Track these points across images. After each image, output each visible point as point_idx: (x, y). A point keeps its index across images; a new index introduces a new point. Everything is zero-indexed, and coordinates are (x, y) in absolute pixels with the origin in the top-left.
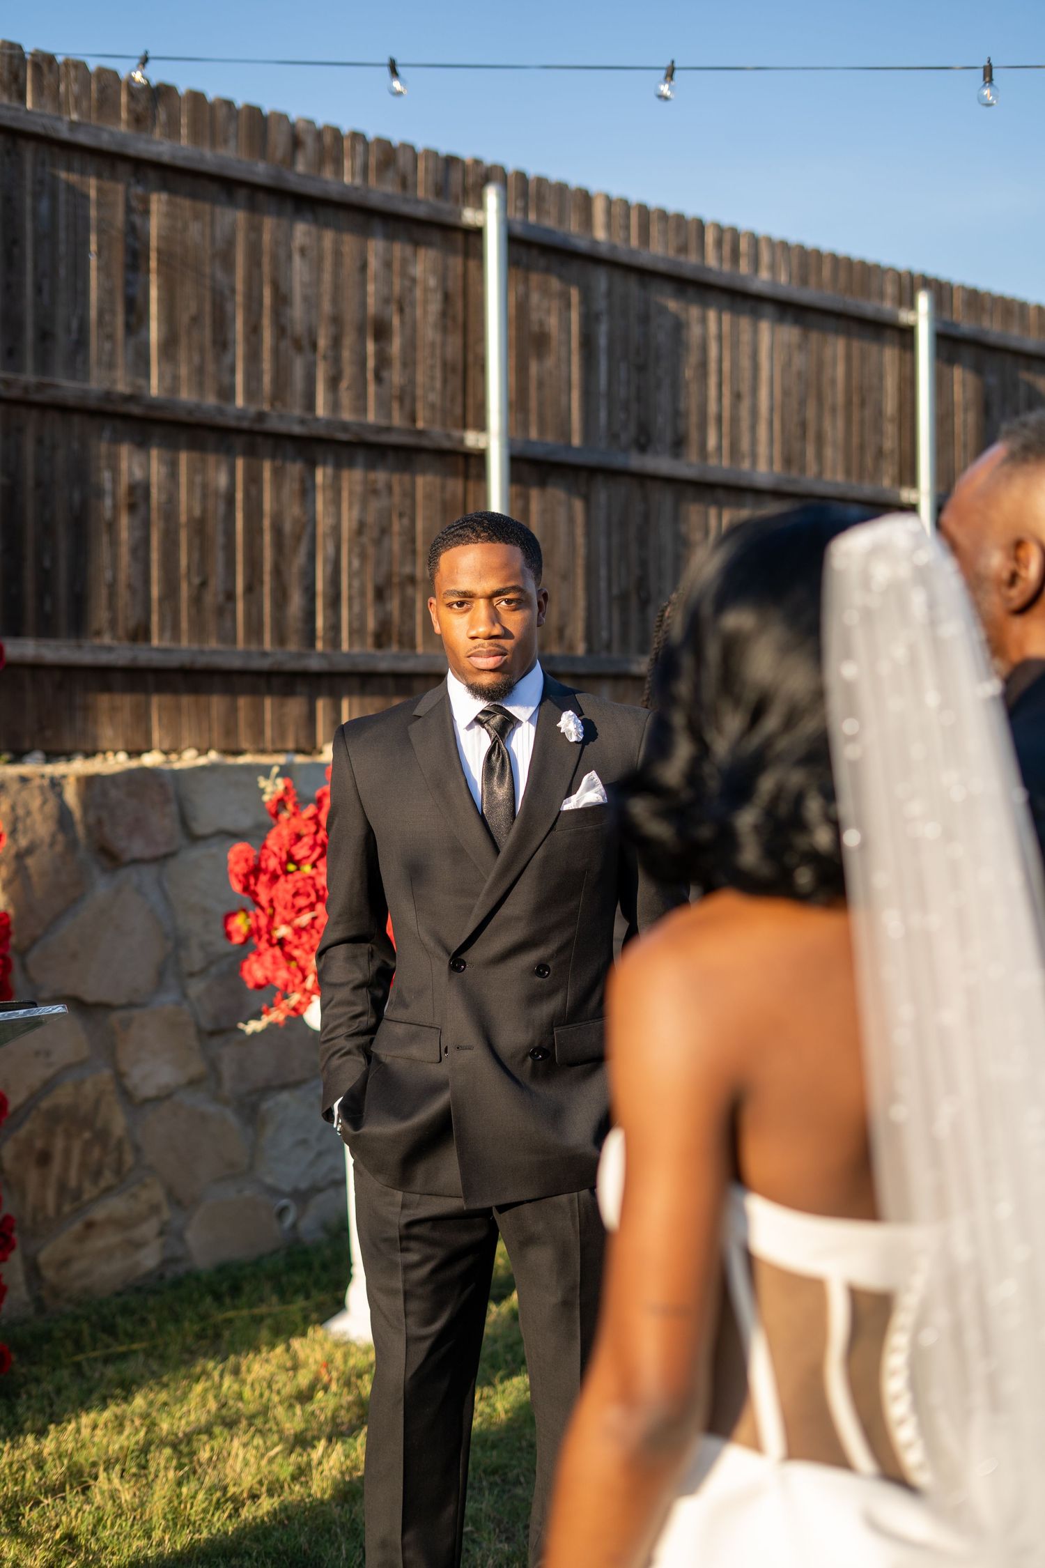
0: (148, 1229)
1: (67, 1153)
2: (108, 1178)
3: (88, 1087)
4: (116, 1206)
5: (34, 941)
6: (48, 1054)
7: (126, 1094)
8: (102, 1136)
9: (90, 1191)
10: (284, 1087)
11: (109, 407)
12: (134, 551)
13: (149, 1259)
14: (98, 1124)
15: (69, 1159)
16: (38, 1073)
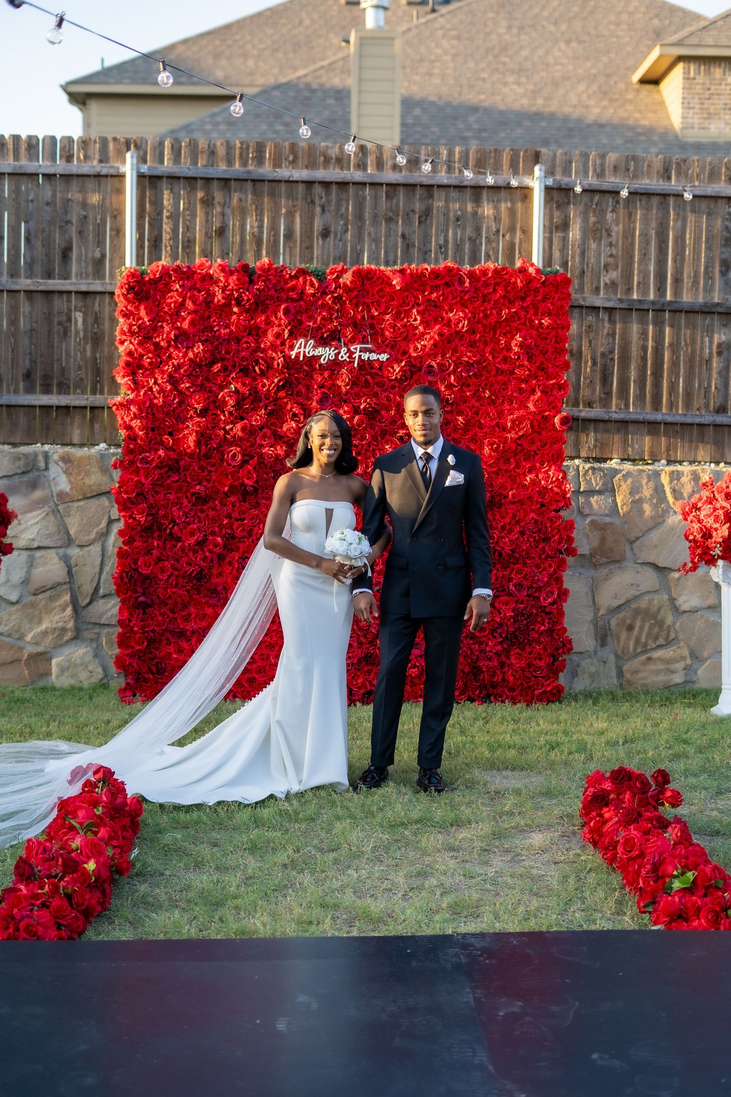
0: (680, 665)
1: (642, 628)
2: (661, 641)
3: (656, 602)
4: (664, 653)
5: (638, 538)
6: (638, 586)
7: (676, 609)
8: (661, 624)
9: (651, 645)
11: (706, 310)
12: (719, 373)
13: (678, 678)
14: (659, 618)
15: (643, 630)
16: (632, 593)
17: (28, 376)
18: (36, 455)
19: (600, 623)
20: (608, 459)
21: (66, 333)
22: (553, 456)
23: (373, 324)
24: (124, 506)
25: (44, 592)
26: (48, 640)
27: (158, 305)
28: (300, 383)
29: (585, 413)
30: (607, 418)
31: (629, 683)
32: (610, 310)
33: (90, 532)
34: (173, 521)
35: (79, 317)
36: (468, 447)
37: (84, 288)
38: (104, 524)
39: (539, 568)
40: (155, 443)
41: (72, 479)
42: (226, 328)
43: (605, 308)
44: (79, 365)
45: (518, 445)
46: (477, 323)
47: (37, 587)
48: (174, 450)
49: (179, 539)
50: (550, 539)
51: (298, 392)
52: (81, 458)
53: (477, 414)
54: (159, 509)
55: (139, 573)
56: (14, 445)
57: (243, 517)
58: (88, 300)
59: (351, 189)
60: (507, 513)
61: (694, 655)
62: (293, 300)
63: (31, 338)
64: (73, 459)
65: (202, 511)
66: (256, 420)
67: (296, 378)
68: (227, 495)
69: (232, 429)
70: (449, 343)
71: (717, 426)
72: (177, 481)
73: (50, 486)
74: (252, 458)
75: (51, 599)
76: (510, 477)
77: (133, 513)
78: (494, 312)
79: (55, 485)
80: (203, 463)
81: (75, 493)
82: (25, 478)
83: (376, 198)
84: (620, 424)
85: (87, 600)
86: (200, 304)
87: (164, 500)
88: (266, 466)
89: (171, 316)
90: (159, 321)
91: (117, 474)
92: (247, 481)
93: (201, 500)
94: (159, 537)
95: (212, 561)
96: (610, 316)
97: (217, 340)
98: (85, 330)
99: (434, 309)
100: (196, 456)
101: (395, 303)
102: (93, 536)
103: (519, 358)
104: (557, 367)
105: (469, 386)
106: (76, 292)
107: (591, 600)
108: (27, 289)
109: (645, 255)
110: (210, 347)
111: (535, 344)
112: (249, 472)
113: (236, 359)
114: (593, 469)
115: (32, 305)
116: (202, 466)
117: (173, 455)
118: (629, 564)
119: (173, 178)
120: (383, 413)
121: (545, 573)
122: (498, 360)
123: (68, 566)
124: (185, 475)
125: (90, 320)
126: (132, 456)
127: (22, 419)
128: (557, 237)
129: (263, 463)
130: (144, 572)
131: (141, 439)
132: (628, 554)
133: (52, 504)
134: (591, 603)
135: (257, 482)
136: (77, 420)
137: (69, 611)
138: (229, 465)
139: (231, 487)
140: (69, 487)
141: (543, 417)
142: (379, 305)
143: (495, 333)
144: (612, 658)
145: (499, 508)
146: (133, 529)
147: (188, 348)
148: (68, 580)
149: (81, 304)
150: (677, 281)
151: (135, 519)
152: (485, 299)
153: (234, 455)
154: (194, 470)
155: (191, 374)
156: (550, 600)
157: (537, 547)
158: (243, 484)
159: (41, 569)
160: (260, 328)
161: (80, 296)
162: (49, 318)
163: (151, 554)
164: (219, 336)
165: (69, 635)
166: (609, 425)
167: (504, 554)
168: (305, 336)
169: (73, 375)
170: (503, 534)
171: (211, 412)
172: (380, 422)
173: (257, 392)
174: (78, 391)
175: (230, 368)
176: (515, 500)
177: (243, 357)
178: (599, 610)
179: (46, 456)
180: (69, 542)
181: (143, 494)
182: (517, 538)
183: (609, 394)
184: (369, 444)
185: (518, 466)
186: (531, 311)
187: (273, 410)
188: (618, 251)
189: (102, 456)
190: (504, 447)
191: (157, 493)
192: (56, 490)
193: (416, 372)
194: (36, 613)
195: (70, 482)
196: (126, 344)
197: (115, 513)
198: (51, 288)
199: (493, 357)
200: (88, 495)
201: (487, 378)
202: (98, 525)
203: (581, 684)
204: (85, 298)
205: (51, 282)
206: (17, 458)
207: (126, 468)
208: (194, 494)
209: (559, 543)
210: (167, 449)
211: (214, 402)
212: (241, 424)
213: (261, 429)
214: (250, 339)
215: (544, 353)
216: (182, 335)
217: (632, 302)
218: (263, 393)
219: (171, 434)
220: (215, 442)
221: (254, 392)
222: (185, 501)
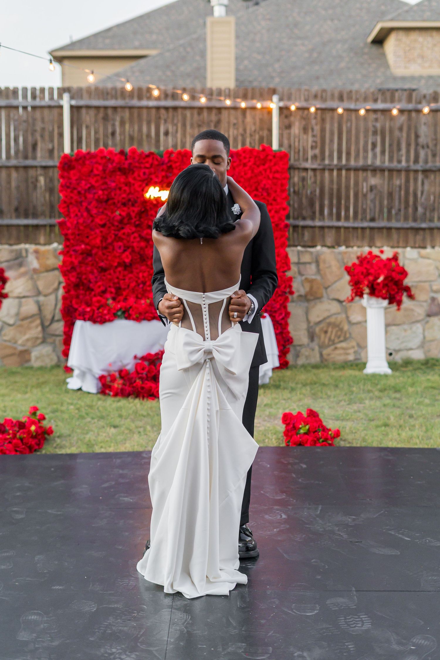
0: (351, 351)
1: (332, 332)
2: (342, 339)
3: (339, 319)
4: (343, 345)
5: (329, 286)
6: (330, 311)
7: (350, 323)
8: (341, 330)
9: (336, 341)
10: (395, 325)
12: (372, 201)
13: (351, 357)
14: (341, 326)
15: (332, 333)
16: (326, 314)
17: (17, 210)
18: (21, 250)
19: (311, 330)
20: (315, 246)
21: (35, 187)
22: (281, 245)
24: (65, 274)
25: (27, 319)
26: (29, 344)
27: (80, 172)
29: (302, 223)
30: (314, 225)
31: (326, 360)
32: (314, 170)
33: (49, 289)
34: (90, 281)
35: (42, 179)
37: (44, 164)
38: (56, 285)
40: (80, 242)
43: (311, 169)
44: (43, 204)
47: (23, 317)
48: (90, 245)
49: (93, 290)
52: (44, 251)
54: (82, 275)
56: (11, 245)
57: (125, 278)
58: (47, 170)
59: (180, 111)
61: (359, 345)
62: (147, 168)
63: (18, 191)
64: (40, 251)
65: (104, 276)
66: (130, 229)
67: (150, 208)
68: (116, 267)
69: (118, 234)
71: (372, 229)
72: (91, 261)
73: (29, 266)
74: (129, 248)
75: (31, 322)
77: (70, 277)
79: (31, 265)
80: (104, 251)
81: (41, 269)
82: (17, 262)
83: (192, 115)
84: (320, 229)
85: (49, 323)
87: (85, 270)
88: (136, 252)
89: (86, 177)
90: (80, 180)
91: (61, 257)
92: (126, 260)
93: (103, 270)
94: (83, 289)
96: (314, 173)
97: (110, 189)
98: (45, 186)
100: (100, 248)
102: (51, 290)
106: (40, 167)
108: (15, 165)
109: (332, 141)
110: (106, 192)
111: (271, 188)
112: (127, 255)
113: (119, 198)
114: (307, 251)
115: (18, 174)
116: (104, 253)
117: (89, 248)
118: (325, 299)
119: (88, 107)
121: (278, 303)
123: (38, 306)
124: (95, 258)
125: (48, 180)
126: (68, 249)
127: (14, 232)
128: (286, 132)
129: (134, 251)
131: (72, 240)
132: (325, 294)
133: (30, 274)
134: (306, 319)
135: (131, 260)
136: (42, 231)
137: (40, 328)
138: (117, 252)
139: (118, 263)
140: (38, 266)
144: (317, 348)
146: (70, 285)
147: (95, 193)
148: (39, 313)
149: (43, 172)
150: (348, 154)
151: (70, 280)
152: (245, 165)
153: (120, 247)
154: (99, 255)
155: (97, 206)
156: (281, 317)
158: (124, 262)
159: (25, 307)
160: (131, 183)
161: (42, 168)
162: (26, 180)
164: (111, 187)
165: (39, 341)
166: (315, 229)
168: (154, 186)
169: (40, 209)
171: (107, 226)
174: (42, 217)
175: (117, 203)
177: (123, 197)
178: (310, 323)
179: (27, 250)
180: (39, 293)
181: (74, 268)
183: (314, 213)
186: (268, 171)
187: (139, 224)
188: (318, 139)
189: (55, 250)
191: (81, 267)
192: (31, 267)
194: (23, 330)
195: (39, 263)
196: (63, 192)
197: (62, 279)
198: (27, 164)
200: (48, 270)
202: (54, 285)
203: (301, 361)
204: (45, 169)
205: (27, 161)
206: (12, 251)
207: (66, 255)
208: (100, 267)
209: (285, 289)
210: (86, 244)
211: (109, 220)
212: (122, 231)
213: (133, 233)
214: (127, 188)
215: (276, 192)
216: (92, 187)
217: (325, 165)
218: (133, 215)
219: (88, 237)
220: (110, 240)
221: (129, 215)
222: (95, 271)
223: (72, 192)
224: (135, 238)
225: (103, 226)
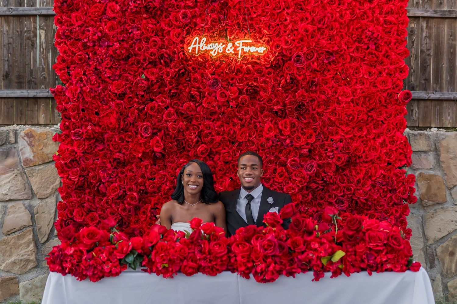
5: (454, 186)
6: (456, 222)
16: (452, 227)
17: (6, 76)
19: (430, 250)
20: (427, 127)
21: (33, 45)
22: (396, 124)
23: (252, 24)
24: (61, 170)
25: (14, 233)
26: (16, 269)
27: (86, 14)
28: (196, 72)
30: (427, 97)
31: (453, 296)
33: (48, 188)
34: (100, 181)
35: (42, 33)
36: (329, 119)
37: (44, 12)
38: (58, 182)
39: (387, 213)
40: (85, 121)
41: (35, 150)
42: (138, 30)
43: (424, 18)
44: (43, 67)
45: (369, 116)
46: (334, 21)
47: (8, 230)
48: (100, 126)
49: (104, 195)
50: (395, 190)
51: (195, 79)
52: (40, 134)
53: (336, 93)
54: (89, 172)
55: (74, 220)
57: (154, 176)
58: (48, 21)
60: (361, 170)
62: (189, 7)
63: (8, 50)
64: (34, 134)
65: (122, 173)
66: (162, 102)
67: (193, 68)
68: (141, 160)
69: (144, 108)
70: (312, 37)
72: (102, 150)
73: (18, 155)
74: (160, 131)
75: (18, 238)
76: (362, 142)
77: (69, 175)
78: (348, 12)
79: (22, 155)
80: (123, 136)
81: (37, 160)
82: (0, 150)
84: (436, 102)
85: (45, 239)
86: (118, 12)
87: (92, 164)
88: (171, 137)
89: (96, 22)
90: (86, 27)
92: (156, 149)
93: (120, 164)
94: (90, 193)
95: (130, 211)
96: (427, 24)
97: (132, 40)
98: (46, 42)
99: (300, 11)
100: (116, 130)
101: (269, 7)
102: (49, 191)
103: (368, 48)
104: (399, 54)
105: (329, 71)
106: (40, 16)
107: (421, 233)
108: (4, 14)
110: (126, 45)
111: (381, 37)
112: (158, 142)
113: (146, 54)
114: (420, 134)
115: (9, 26)
116: (121, 138)
117: (98, 130)
118: (449, 205)
120: (262, 93)
121: (392, 217)
122: (352, 50)
123: (31, 214)
124: (108, 145)
125: (50, 35)
126: (67, 131)
127: (3, 107)
129: (168, 134)
130: (78, 220)
131: (74, 118)
132: (448, 198)
133: (21, 168)
134: (421, 236)
135: (164, 149)
136: (42, 106)
137: (32, 246)
138: (142, 136)
139: (144, 153)
140: (33, 155)
141: (388, 94)
142: (256, 9)
143: (349, 29)
144: (439, 277)
145: (355, 166)
146: (69, 188)
147: (109, 46)
148: (31, 224)
149: (43, 24)
151: (70, 179)
153: (146, 129)
154: (115, 141)
155: (111, 66)
157: (385, 196)
158: (153, 151)
159: (12, 216)
160: (164, 30)
161: (42, 18)
162: (21, 34)
163: (83, 207)
164: (133, 37)
165: (29, 267)
166: (428, 103)
167: (359, 203)
168: (199, 35)
169: (39, 75)
170: (358, 187)
171: (127, 96)
172: (259, 100)
173: (162, 79)
174: (43, 86)
175: (142, 61)
176: (368, 160)
177: (151, 53)
178: (428, 240)
179: (16, 134)
180: (33, 195)
181: (76, 160)
182: (370, 190)
183: (427, 80)
184: (251, 118)
185: (369, 133)
186: (377, 11)
187: (176, 93)
190: (358, 118)
191: (87, 159)
192: (23, 158)
193: (287, 61)
194: (8, 248)
195: (33, 151)
196: (62, 45)
198: (21, 13)
199: (348, 47)
200: (46, 161)
201: (343, 64)
202: (53, 183)
204: (46, 20)
205: (21, 8)
207: (64, 140)
208: (115, 159)
209: (404, 194)
210: (94, 125)
211: (130, 88)
212: (150, 105)
213: (167, 108)
214: (157, 39)
215: (388, 43)
216: (104, 36)
217: (444, 11)
218: (167, 80)
219: (97, 113)
220: (131, 119)
221: (160, 79)
222: (109, 165)
223: (72, 44)
224: (169, 115)
225: (121, 96)
